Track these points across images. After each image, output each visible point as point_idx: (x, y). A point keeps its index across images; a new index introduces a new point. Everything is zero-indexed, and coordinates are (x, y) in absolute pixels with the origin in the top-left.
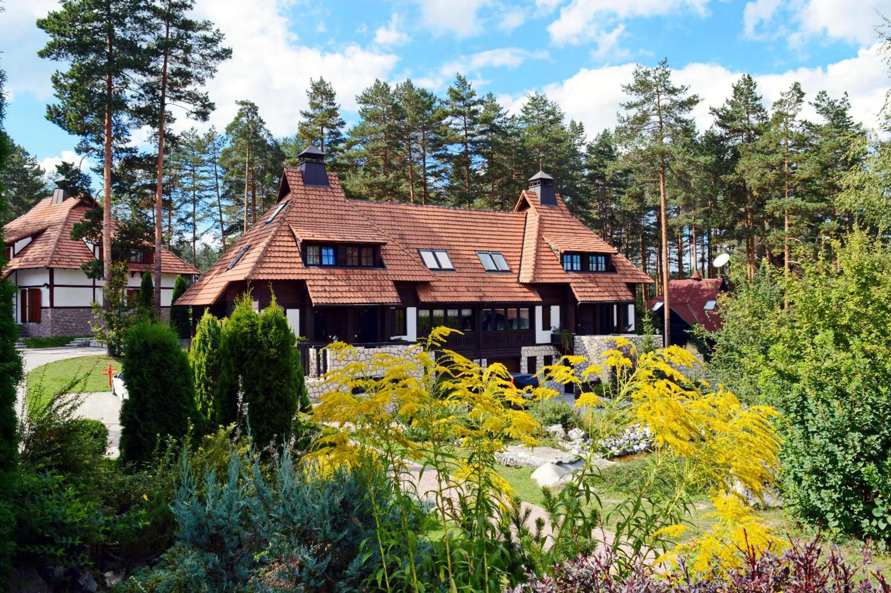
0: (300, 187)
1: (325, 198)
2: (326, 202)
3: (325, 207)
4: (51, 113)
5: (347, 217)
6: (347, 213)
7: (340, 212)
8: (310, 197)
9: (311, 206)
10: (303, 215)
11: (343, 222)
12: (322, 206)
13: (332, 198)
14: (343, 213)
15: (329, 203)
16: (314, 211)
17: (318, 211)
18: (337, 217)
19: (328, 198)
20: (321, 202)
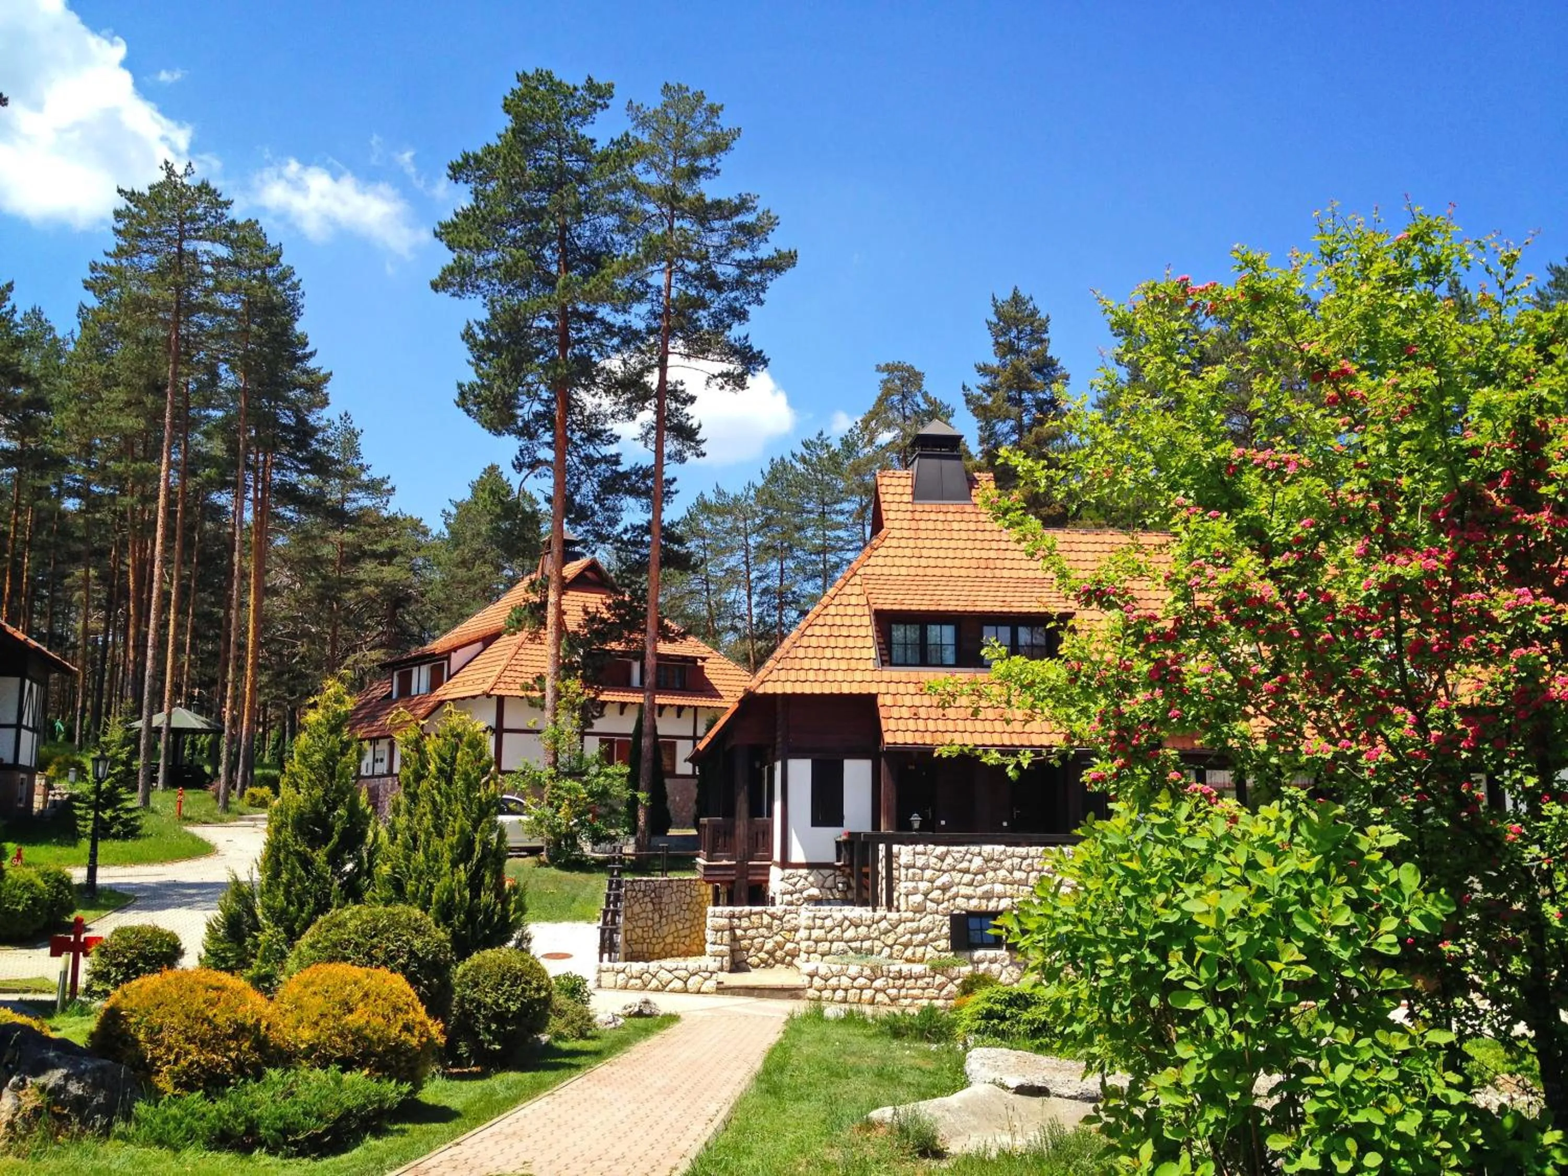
0: (903, 507)
1: (956, 526)
2: (955, 535)
3: (953, 544)
4: (462, 394)
5: (999, 563)
6: (1001, 554)
7: (984, 554)
8: (922, 525)
9: (920, 543)
10: (898, 561)
11: (989, 573)
12: (944, 544)
13: (972, 526)
14: (992, 554)
15: (964, 535)
16: (925, 553)
17: (934, 553)
18: (974, 563)
19: (963, 526)
20: (946, 534)
